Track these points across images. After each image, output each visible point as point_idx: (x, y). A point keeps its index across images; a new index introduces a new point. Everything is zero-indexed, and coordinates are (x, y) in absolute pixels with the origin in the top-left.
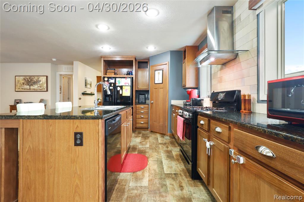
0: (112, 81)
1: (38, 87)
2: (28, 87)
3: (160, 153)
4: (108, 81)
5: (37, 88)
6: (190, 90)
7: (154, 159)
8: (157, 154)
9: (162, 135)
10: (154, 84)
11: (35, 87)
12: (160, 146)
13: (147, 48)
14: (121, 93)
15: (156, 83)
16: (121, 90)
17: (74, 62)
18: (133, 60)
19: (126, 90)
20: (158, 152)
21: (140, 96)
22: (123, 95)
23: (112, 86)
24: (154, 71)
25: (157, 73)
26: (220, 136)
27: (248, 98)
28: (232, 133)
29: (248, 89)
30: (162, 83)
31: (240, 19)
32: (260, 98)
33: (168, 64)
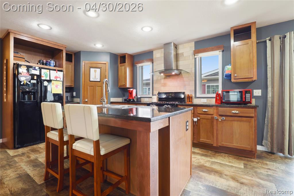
0: (36, 72)
6: (131, 89)
10: (89, 82)
13: (95, 45)
14: (49, 89)
15: (91, 80)
18: (64, 50)
19: (57, 86)
23: (35, 80)
24: (88, 68)
25: (92, 70)
26: (207, 113)
27: (191, 96)
28: (215, 111)
29: (189, 92)
30: (100, 82)
31: (183, 55)
32: (197, 96)
33: (107, 64)
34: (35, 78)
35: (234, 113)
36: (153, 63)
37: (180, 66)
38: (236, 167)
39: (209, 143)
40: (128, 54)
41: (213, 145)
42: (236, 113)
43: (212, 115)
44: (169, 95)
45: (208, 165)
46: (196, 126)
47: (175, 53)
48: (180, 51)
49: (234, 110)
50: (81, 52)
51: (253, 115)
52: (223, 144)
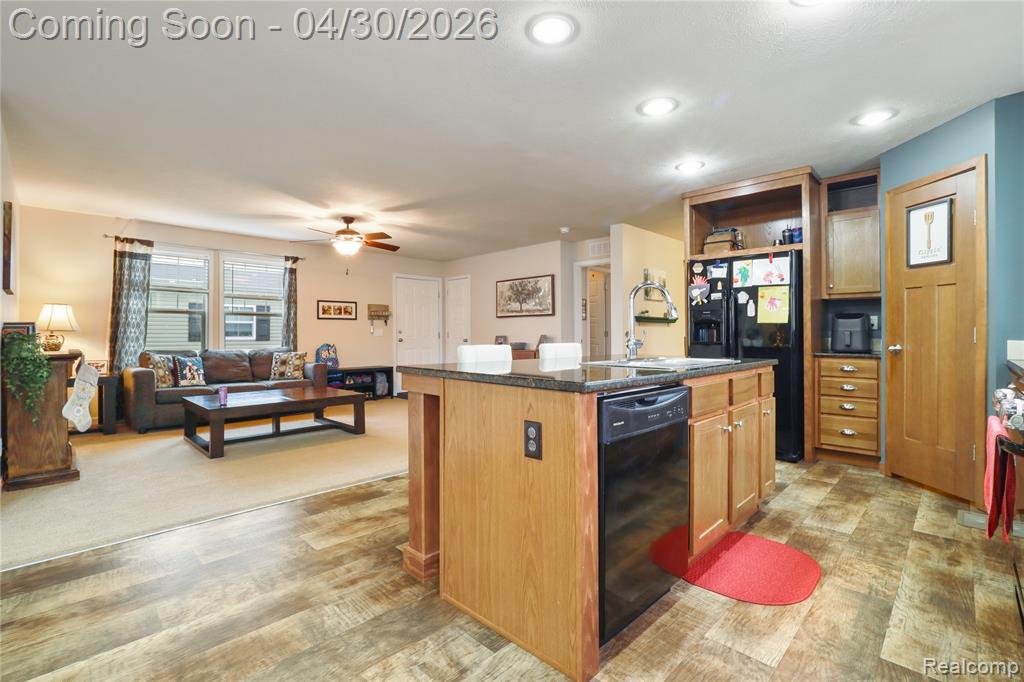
0: (719, 273)
1: (536, 305)
2: (516, 306)
3: (895, 572)
4: (704, 274)
5: (535, 308)
7: (854, 588)
8: (878, 574)
9: (947, 502)
10: (907, 270)
11: (530, 305)
12: (913, 545)
13: (853, 122)
14: (751, 312)
15: (912, 262)
16: (751, 301)
17: (614, 228)
18: (800, 186)
19: (772, 302)
20: (889, 565)
21: (841, 321)
22: (759, 321)
23: (719, 291)
24: (903, 214)
25: (918, 218)
30: (948, 262)
33: (981, 169)
34: (720, 286)
50: (881, 159)
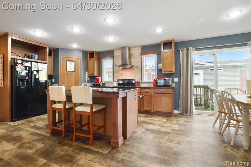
4: (22, 64)
6: (98, 77)
13: (72, 45)
15: (67, 70)
16: (37, 74)
19: (43, 75)
23: (27, 70)
24: (65, 61)
25: (68, 63)
26: (148, 92)
27: (139, 82)
28: (152, 90)
29: (137, 79)
30: (74, 71)
31: (134, 55)
32: (143, 82)
33: (80, 59)
34: (28, 68)
35: (162, 92)
36: (114, 59)
37: (132, 62)
38: (162, 121)
39: (149, 110)
40: (95, 52)
41: (151, 111)
42: (163, 92)
43: (151, 93)
44: (125, 81)
45: (147, 121)
46: (141, 101)
47: (129, 53)
48: (132, 52)
49: (162, 90)
50: (59, 49)
51: (171, 92)
52: (157, 110)
